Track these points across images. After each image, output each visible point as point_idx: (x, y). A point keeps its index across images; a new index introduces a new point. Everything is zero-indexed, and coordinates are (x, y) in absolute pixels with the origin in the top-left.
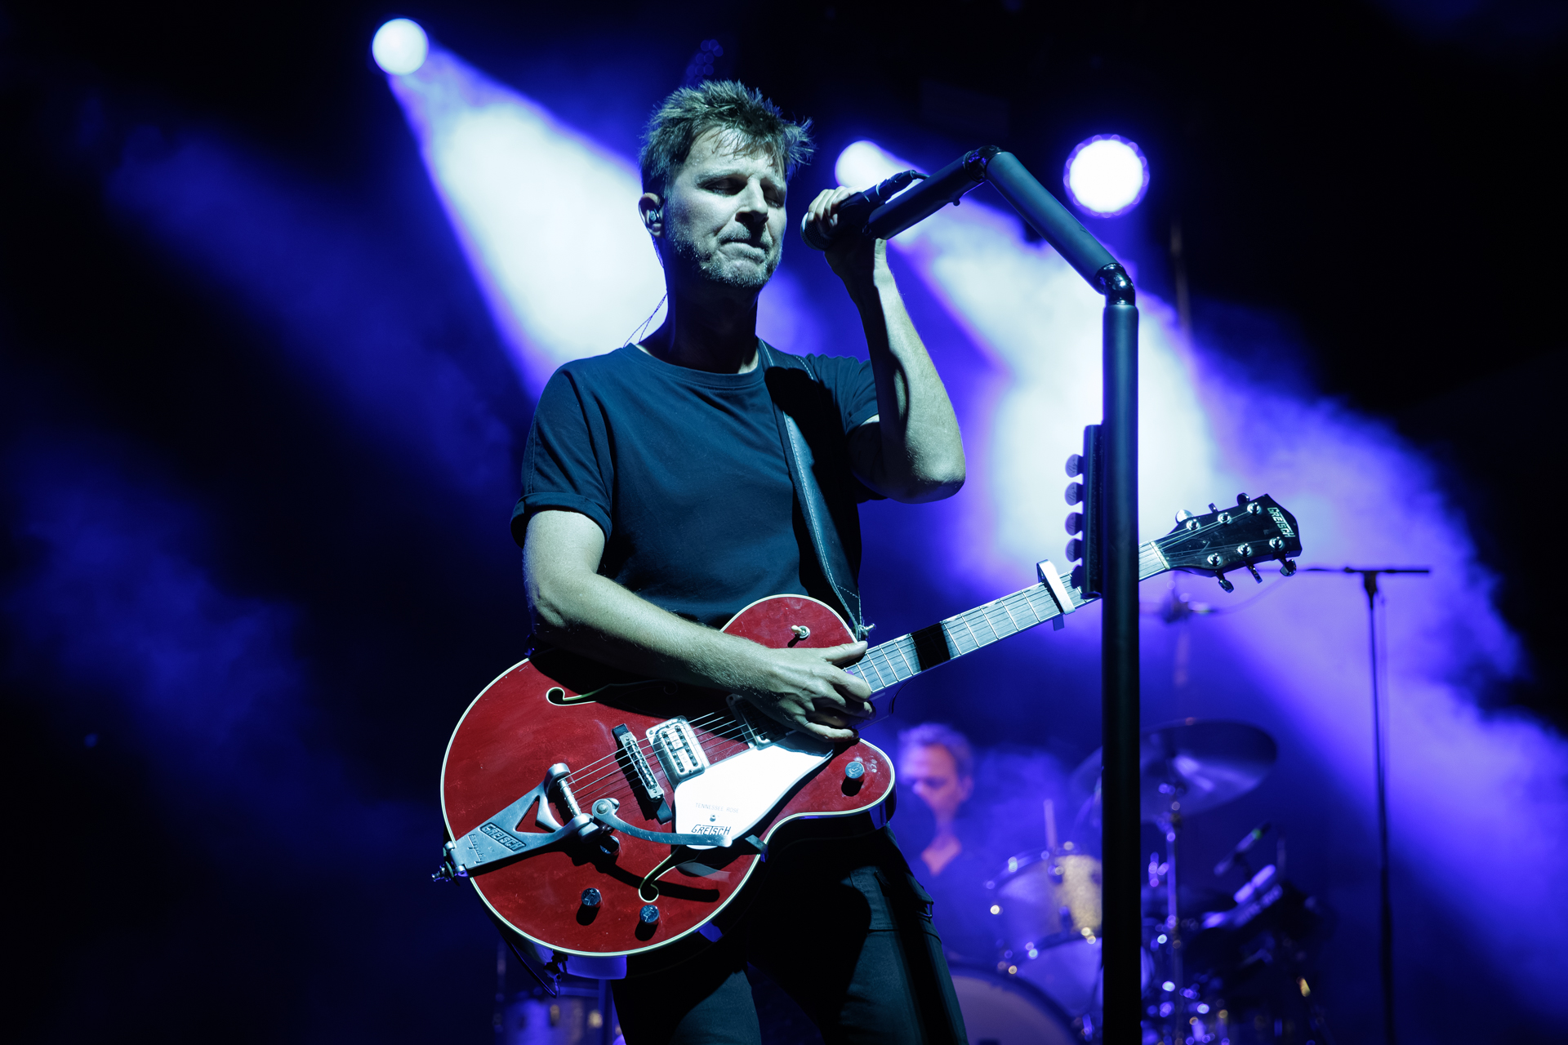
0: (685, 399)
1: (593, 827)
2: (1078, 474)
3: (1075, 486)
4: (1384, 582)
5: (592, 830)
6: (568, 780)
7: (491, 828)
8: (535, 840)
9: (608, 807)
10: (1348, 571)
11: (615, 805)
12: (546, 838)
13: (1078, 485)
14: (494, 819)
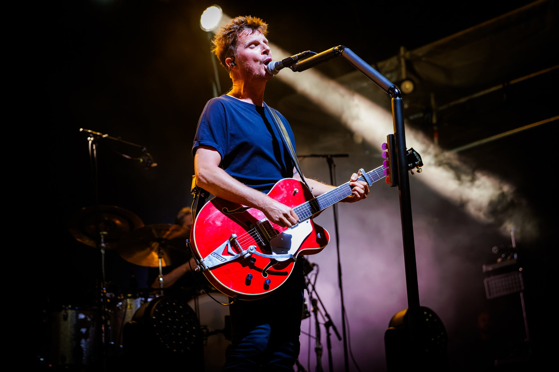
0: (250, 113)
1: (248, 255)
2: (386, 149)
3: (386, 153)
4: (335, 160)
5: (249, 256)
6: (237, 240)
7: (214, 254)
8: (229, 258)
9: (252, 248)
10: (324, 156)
11: (255, 247)
12: (232, 258)
13: (386, 152)
14: (214, 251)
